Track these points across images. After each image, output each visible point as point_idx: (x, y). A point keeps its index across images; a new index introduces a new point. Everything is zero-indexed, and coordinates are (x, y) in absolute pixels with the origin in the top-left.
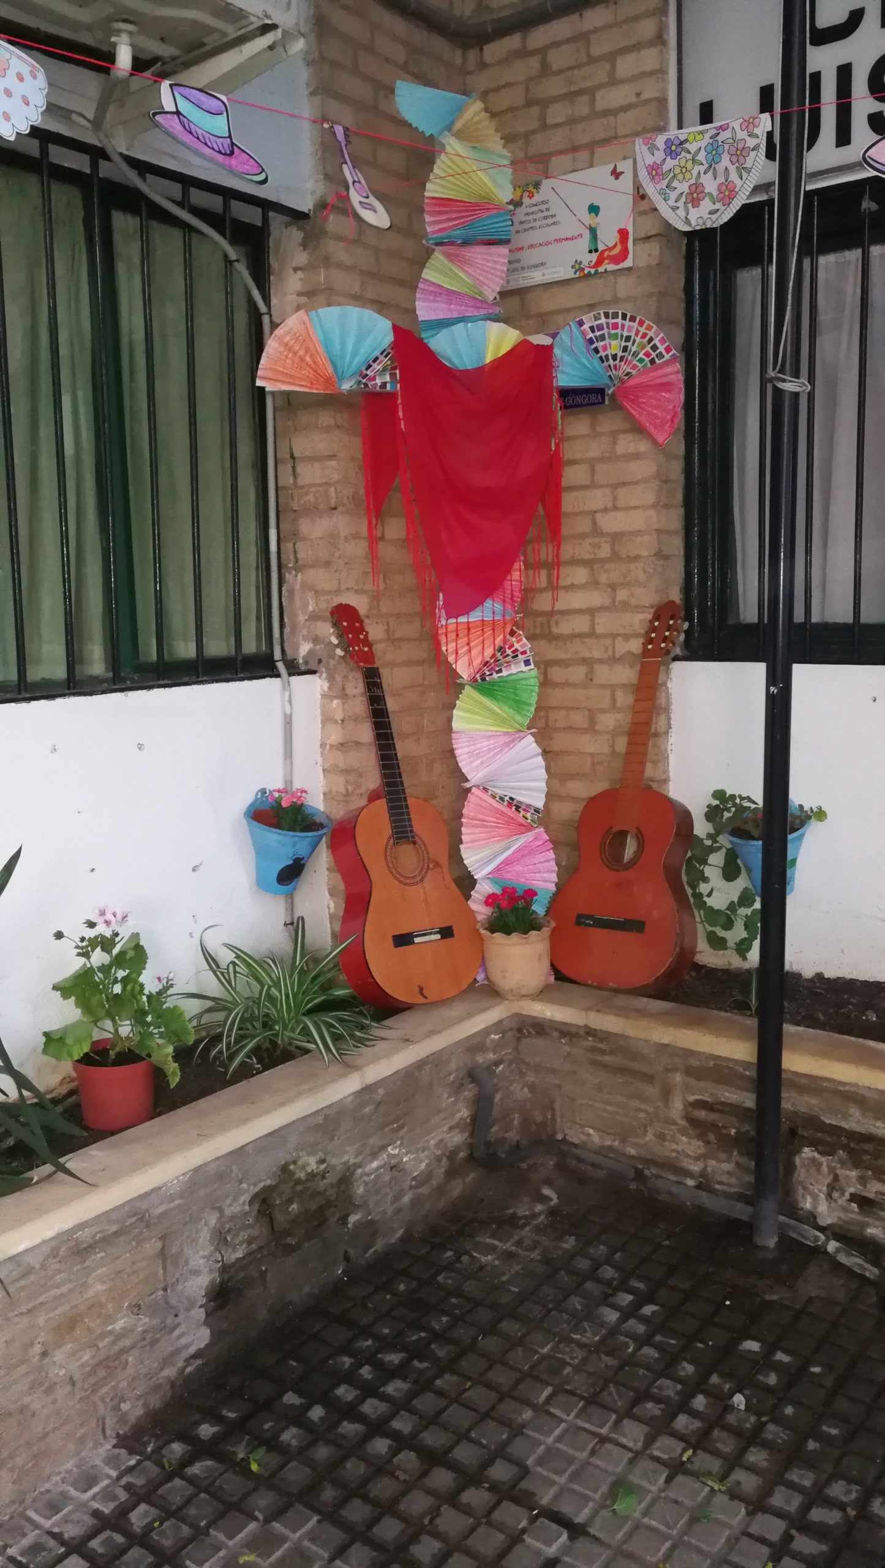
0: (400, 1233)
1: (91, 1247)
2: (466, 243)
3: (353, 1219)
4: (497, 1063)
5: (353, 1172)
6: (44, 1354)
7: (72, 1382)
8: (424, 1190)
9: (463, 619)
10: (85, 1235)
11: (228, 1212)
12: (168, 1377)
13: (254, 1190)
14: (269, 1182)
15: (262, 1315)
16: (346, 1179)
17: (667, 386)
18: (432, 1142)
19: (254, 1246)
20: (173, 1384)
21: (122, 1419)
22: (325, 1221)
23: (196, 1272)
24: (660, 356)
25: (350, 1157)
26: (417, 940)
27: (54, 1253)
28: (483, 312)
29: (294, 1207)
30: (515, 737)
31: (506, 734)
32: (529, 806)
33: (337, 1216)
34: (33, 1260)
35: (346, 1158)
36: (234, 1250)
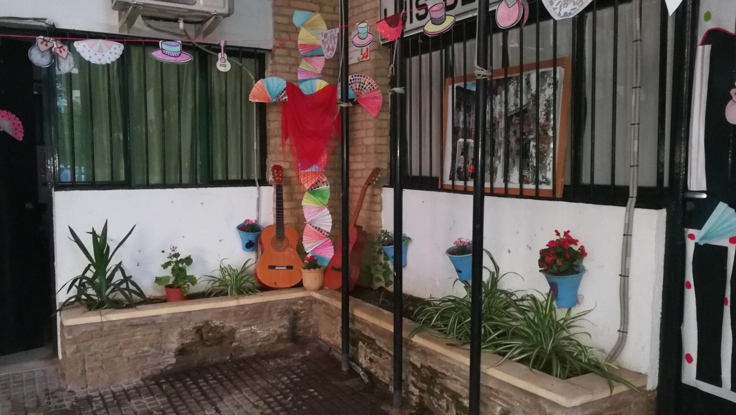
0: (254, 353)
1: (137, 326)
2: (311, 56)
3: (234, 344)
4: (301, 310)
5: (236, 330)
6: (121, 349)
7: (129, 359)
8: (265, 343)
9: (306, 171)
10: (135, 322)
11: (185, 329)
12: (161, 369)
13: (194, 325)
14: (201, 325)
15: (196, 361)
16: (232, 332)
17: (376, 98)
18: (271, 329)
19: (193, 341)
20: (162, 371)
21: (144, 374)
22: (222, 341)
23: (172, 343)
24: (373, 88)
25: (233, 325)
26: (276, 268)
27: (124, 323)
28: (316, 77)
29: (210, 334)
30: (321, 209)
31: (319, 207)
32: (325, 231)
33: (228, 341)
34: (118, 324)
35: (231, 325)
36: (186, 340)
